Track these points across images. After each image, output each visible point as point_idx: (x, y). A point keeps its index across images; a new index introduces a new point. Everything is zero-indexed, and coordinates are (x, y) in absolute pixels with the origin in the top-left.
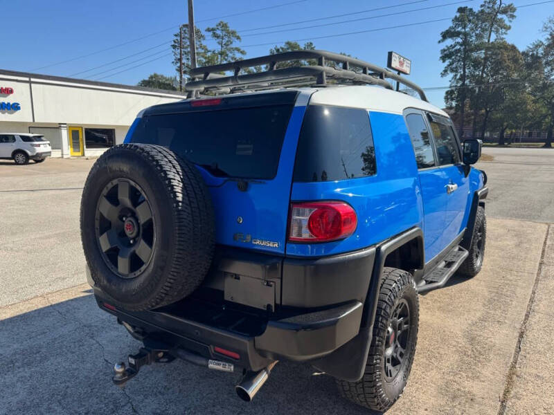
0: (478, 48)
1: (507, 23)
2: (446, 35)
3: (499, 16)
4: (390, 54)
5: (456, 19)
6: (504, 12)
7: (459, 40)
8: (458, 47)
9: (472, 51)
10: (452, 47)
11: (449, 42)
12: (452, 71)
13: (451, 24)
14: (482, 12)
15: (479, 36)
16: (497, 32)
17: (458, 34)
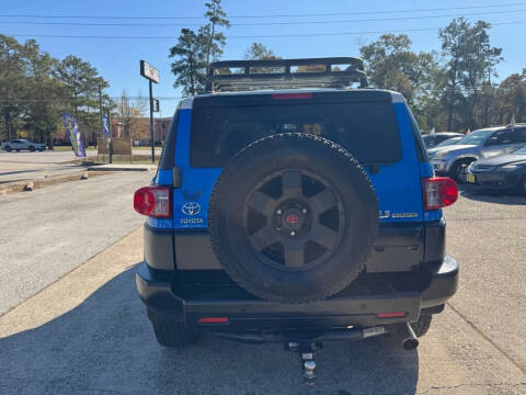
0: (202, 65)
1: (220, 47)
2: (174, 51)
3: (214, 41)
4: (142, 63)
5: (181, 38)
6: (218, 38)
7: (185, 57)
8: (185, 63)
9: (197, 67)
10: (181, 62)
11: (177, 58)
12: (182, 84)
13: (178, 42)
14: (201, 35)
15: (201, 56)
16: (213, 54)
17: (184, 52)
